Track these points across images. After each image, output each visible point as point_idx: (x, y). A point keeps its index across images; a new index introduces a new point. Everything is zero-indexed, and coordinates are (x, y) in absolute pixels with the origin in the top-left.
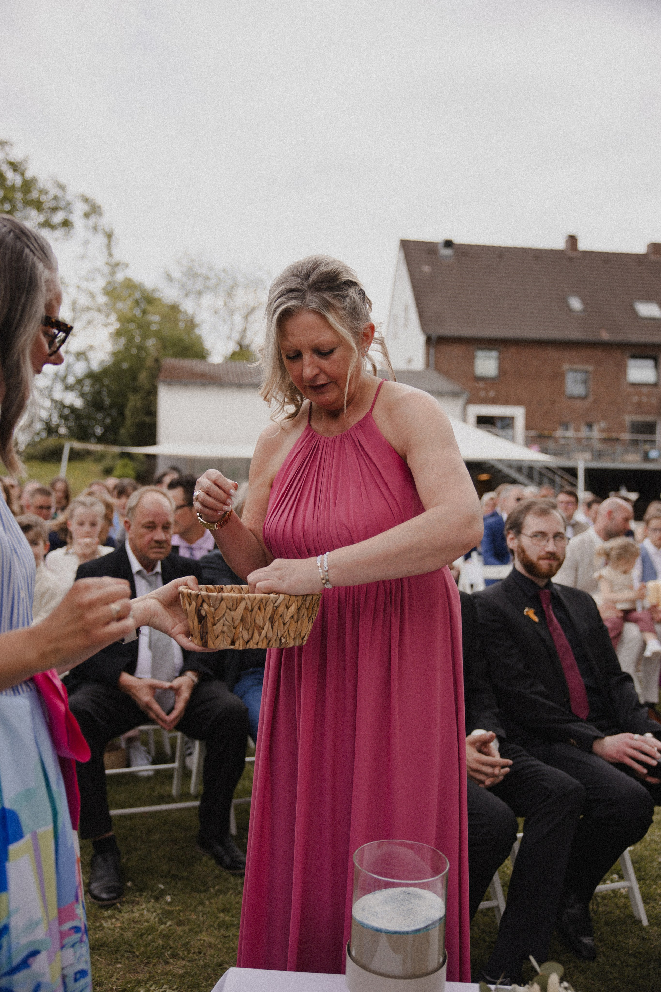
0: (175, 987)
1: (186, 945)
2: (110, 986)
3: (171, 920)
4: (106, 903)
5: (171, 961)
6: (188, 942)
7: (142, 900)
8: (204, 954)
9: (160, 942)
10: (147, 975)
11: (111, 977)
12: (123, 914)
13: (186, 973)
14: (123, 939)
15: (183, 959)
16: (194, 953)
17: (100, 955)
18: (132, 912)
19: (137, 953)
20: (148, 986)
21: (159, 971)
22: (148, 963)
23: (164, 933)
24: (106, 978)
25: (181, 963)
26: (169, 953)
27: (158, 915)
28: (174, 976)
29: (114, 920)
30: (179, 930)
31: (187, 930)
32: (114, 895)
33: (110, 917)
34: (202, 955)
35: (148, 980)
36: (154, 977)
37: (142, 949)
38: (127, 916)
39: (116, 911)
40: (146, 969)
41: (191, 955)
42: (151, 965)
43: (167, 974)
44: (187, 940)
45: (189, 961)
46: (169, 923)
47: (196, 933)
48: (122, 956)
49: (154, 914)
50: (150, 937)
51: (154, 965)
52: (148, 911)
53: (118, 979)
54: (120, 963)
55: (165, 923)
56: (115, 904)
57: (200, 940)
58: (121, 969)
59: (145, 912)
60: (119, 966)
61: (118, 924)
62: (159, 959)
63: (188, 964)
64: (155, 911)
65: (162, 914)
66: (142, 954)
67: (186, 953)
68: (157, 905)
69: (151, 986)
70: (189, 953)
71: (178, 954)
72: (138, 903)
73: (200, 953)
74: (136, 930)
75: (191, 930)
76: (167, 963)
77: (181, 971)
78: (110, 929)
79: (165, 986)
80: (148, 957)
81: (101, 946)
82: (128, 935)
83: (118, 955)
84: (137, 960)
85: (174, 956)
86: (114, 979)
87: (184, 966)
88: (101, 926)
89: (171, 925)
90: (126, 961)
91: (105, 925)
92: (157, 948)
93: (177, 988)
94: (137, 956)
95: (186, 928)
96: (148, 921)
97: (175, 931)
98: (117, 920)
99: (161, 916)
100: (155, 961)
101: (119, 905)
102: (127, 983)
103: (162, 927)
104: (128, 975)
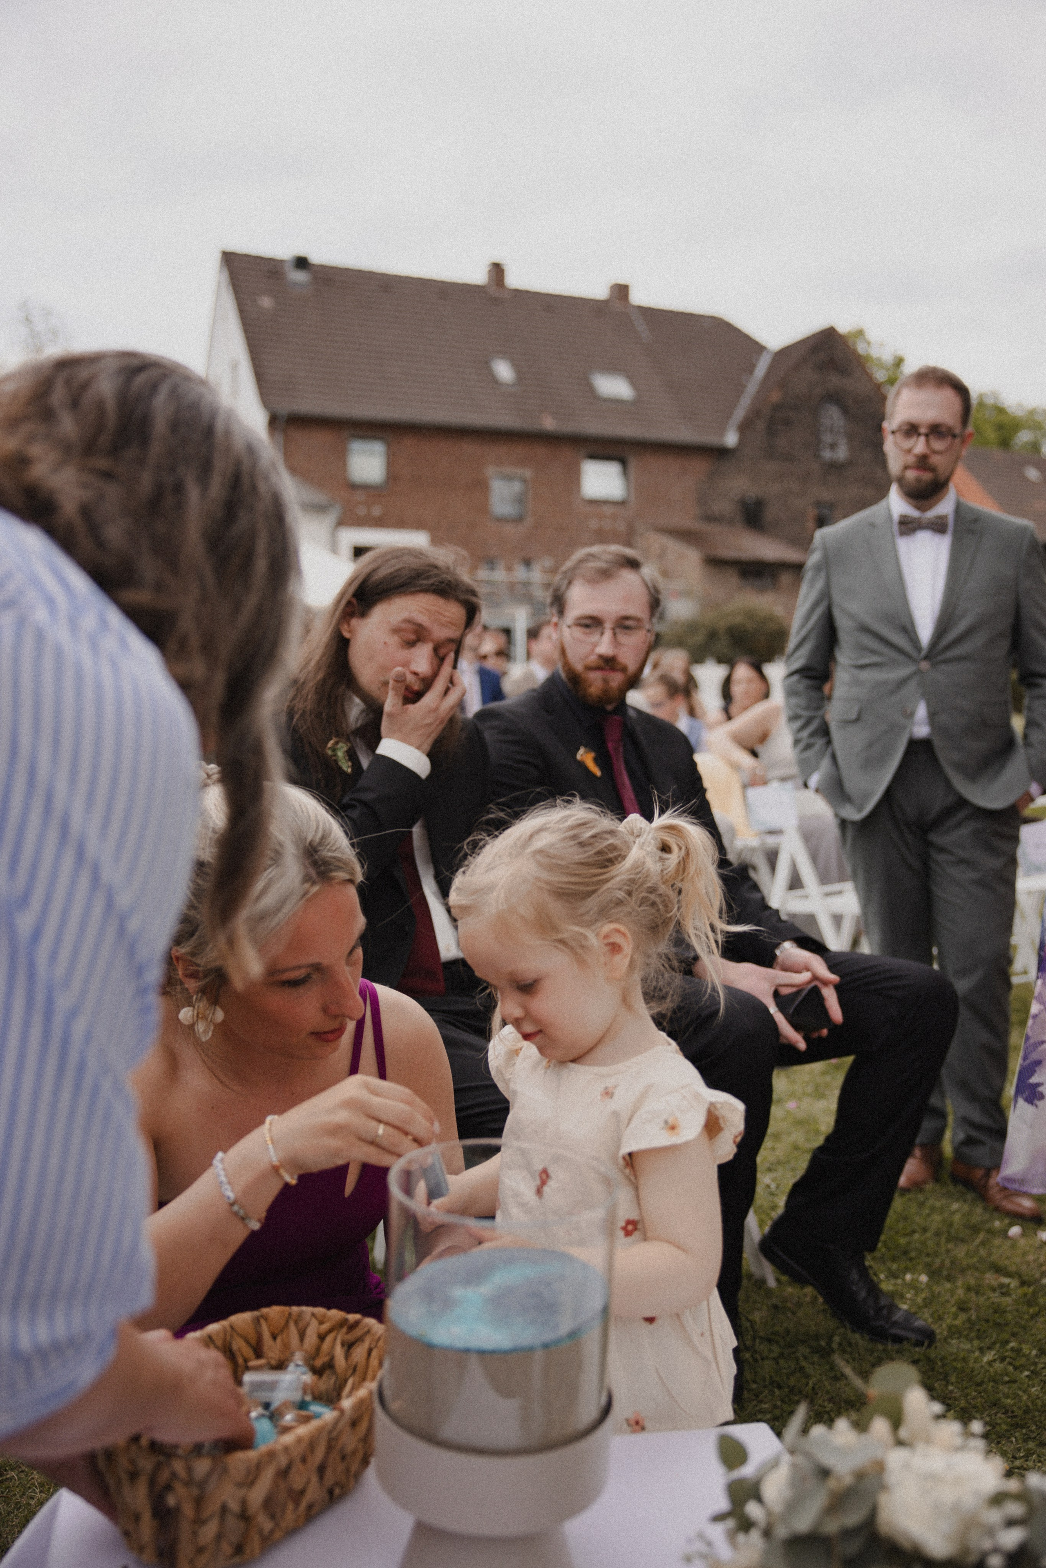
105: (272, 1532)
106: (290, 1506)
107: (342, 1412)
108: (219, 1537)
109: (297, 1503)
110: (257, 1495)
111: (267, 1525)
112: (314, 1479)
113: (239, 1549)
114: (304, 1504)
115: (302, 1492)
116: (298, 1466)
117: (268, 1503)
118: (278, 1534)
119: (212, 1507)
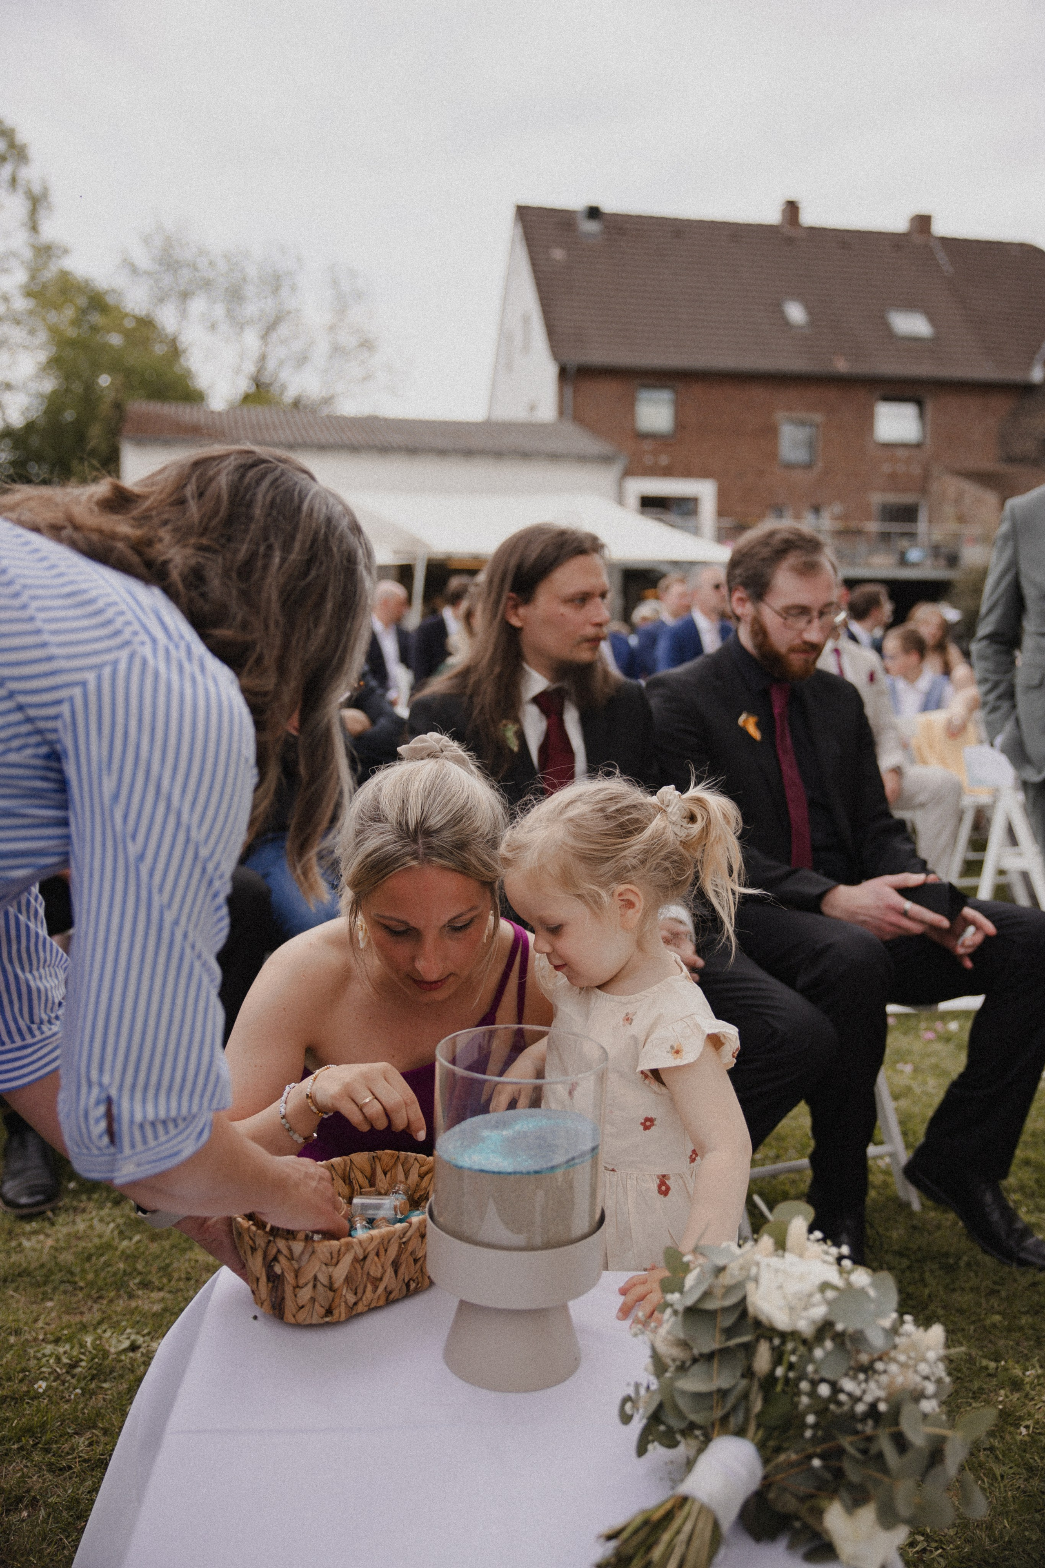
0: (146, 1331)
1: (165, 1270)
2: (34, 1334)
3: (138, 1232)
4: (25, 1211)
5: (140, 1292)
6: (168, 1265)
7: (91, 1204)
8: (197, 1281)
9: (121, 1266)
10: (98, 1316)
11: (36, 1321)
12: (58, 1227)
13: (165, 1310)
14: (57, 1264)
15: (160, 1289)
16: (179, 1279)
17: (16, 1290)
18: (74, 1222)
19: (82, 1284)
20: (99, 1331)
21: (119, 1309)
22: (101, 1297)
23: (128, 1252)
24: (26, 1323)
25: (156, 1295)
26: (137, 1281)
27: (118, 1226)
28: (144, 1315)
29: (41, 1237)
30: (154, 1247)
31: (167, 1247)
32: (39, 1198)
33: (35, 1232)
34: (192, 1282)
35: (100, 1323)
36: (110, 1318)
37: (90, 1276)
38: (65, 1230)
39: (46, 1224)
40: (96, 1307)
41: (173, 1283)
42: (105, 1302)
43: (132, 1313)
44: (167, 1261)
45: (170, 1292)
46: (137, 1238)
47: (184, 1251)
48: (55, 1289)
49: (112, 1225)
50: (103, 1259)
51: (111, 1301)
52: (101, 1220)
53: (48, 1324)
54: (51, 1299)
55: (131, 1239)
56: (43, 1213)
57: (190, 1260)
58: (52, 1309)
59: (96, 1222)
60: (50, 1304)
61: (50, 1242)
62: (118, 1290)
63: (168, 1296)
64: (113, 1221)
65: (125, 1224)
66: (91, 1284)
67: (165, 1280)
68: (117, 1212)
69: (105, 1331)
70: (170, 1281)
71: (150, 1282)
72: (84, 1211)
73: (188, 1279)
74: (79, 1249)
75: (173, 1246)
76: (131, 1296)
77: (157, 1308)
78: (34, 1250)
79: (129, 1331)
80: (100, 1289)
81: (20, 1275)
82: (66, 1257)
83: (48, 1289)
84: (81, 1295)
85: (145, 1285)
86: (40, 1324)
87: (162, 1300)
88: (20, 1245)
89: (139, 1242)
90: (62, 1297)
91: (26, 1244)
92: (115, 1274)
93: (149, 1334)
94: (81, 1289)
95: (167, 1244)
96: (100, 1236)
97: (147, 1248)
98: (47, 1236)
99: (123, 1228)
100: (112, 1294)
101: (50, 1214)
102: (63, 1329)
103: (125, 1243)
104: (65, 1318)
105: (355, 1304)
106: (369, 1288)
107: (411, 1224)
108: (313, 1300)
109: (375, 1288)
110: (340, 1272)
111: (351, 1299)
112: (390, 1271)
113: (329, 1312)
114: (380, 1290)
115: (381, 1279)
116: (372, 1255)
117: (348, 1280)
118: (360, 1308)
119: (307, 1276)
